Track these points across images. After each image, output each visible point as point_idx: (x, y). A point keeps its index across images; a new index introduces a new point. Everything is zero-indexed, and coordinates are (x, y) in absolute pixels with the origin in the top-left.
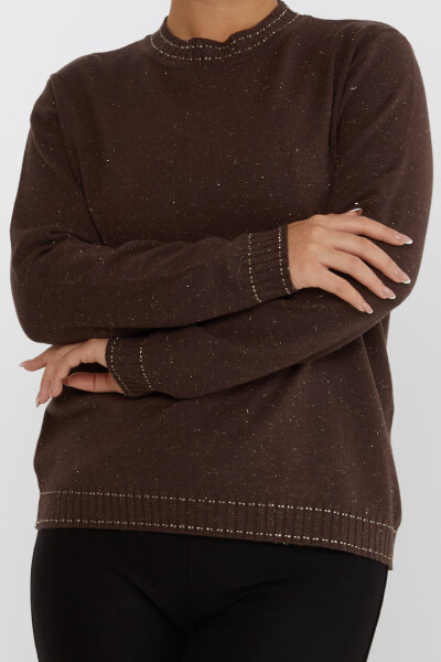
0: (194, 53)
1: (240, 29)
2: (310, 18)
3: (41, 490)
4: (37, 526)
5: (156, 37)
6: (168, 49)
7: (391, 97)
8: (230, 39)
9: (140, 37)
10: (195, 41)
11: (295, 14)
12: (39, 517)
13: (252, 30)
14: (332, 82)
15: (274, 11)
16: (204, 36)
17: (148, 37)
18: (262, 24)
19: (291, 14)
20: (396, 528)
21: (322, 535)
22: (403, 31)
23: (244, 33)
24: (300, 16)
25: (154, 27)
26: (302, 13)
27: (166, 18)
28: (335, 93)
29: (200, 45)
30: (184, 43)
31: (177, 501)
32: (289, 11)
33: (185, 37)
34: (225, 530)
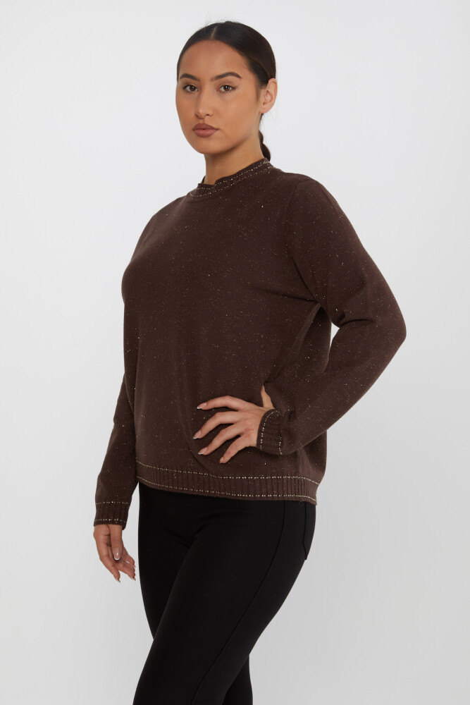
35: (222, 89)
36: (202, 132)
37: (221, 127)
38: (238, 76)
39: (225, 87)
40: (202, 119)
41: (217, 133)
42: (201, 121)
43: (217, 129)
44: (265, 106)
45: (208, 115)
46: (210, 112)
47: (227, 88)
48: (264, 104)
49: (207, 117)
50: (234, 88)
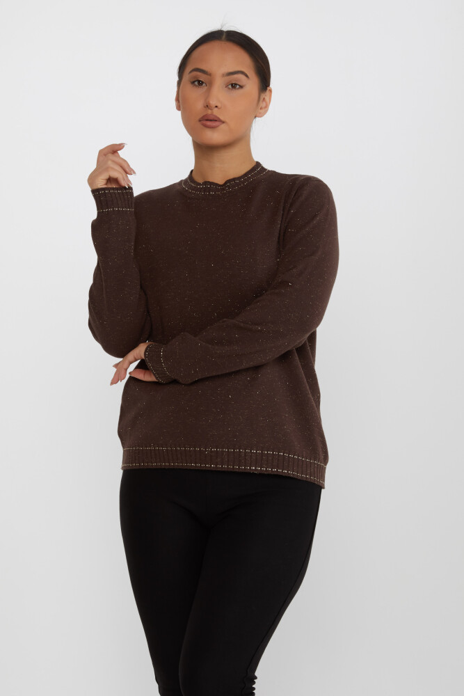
0: (205, 190)
1: (231, 177)
2: (274, 172)
3: (123, 447)
4: (122, 468)
5: (185, 182)
6: (191, 187)
7: (315, 216)
8: (226, 183)
9: (177, 181)
10: (206, 183)
11: (266, 170)
12: (123, 463)
13: (239, 178)
14: (282, 208)
15: (253, 167)
16: (211, 180)
17: (182, 181)
18: (246, 174)
19: (264, 169)
20: (326, 465)
21: (278, 468)
22: (325, 181)
23: (234, 179)
24: (269, 171)
25: (185, 175)
26: (270, 169)
27: (192, 171)
28: (283, 214)
29: (209, 185)
30: (199, 184)
31: (195, 451)
32: (263, 168)
33: (201, 181)
34: (222, 466)
35: (230, 87)
36: (209, 123)
37: (227, 120)
38: (247, 76)
39: (232, 85)
40: (211, 109)
41: (223, 126)
42: (209, 112)
43: (223, 122)
44: (261, 111)
45: (216, 107)
46: (219, 105)
47: (234, 86)
48: (261, 109)
49: (216, 109)
50: (241, 87)
